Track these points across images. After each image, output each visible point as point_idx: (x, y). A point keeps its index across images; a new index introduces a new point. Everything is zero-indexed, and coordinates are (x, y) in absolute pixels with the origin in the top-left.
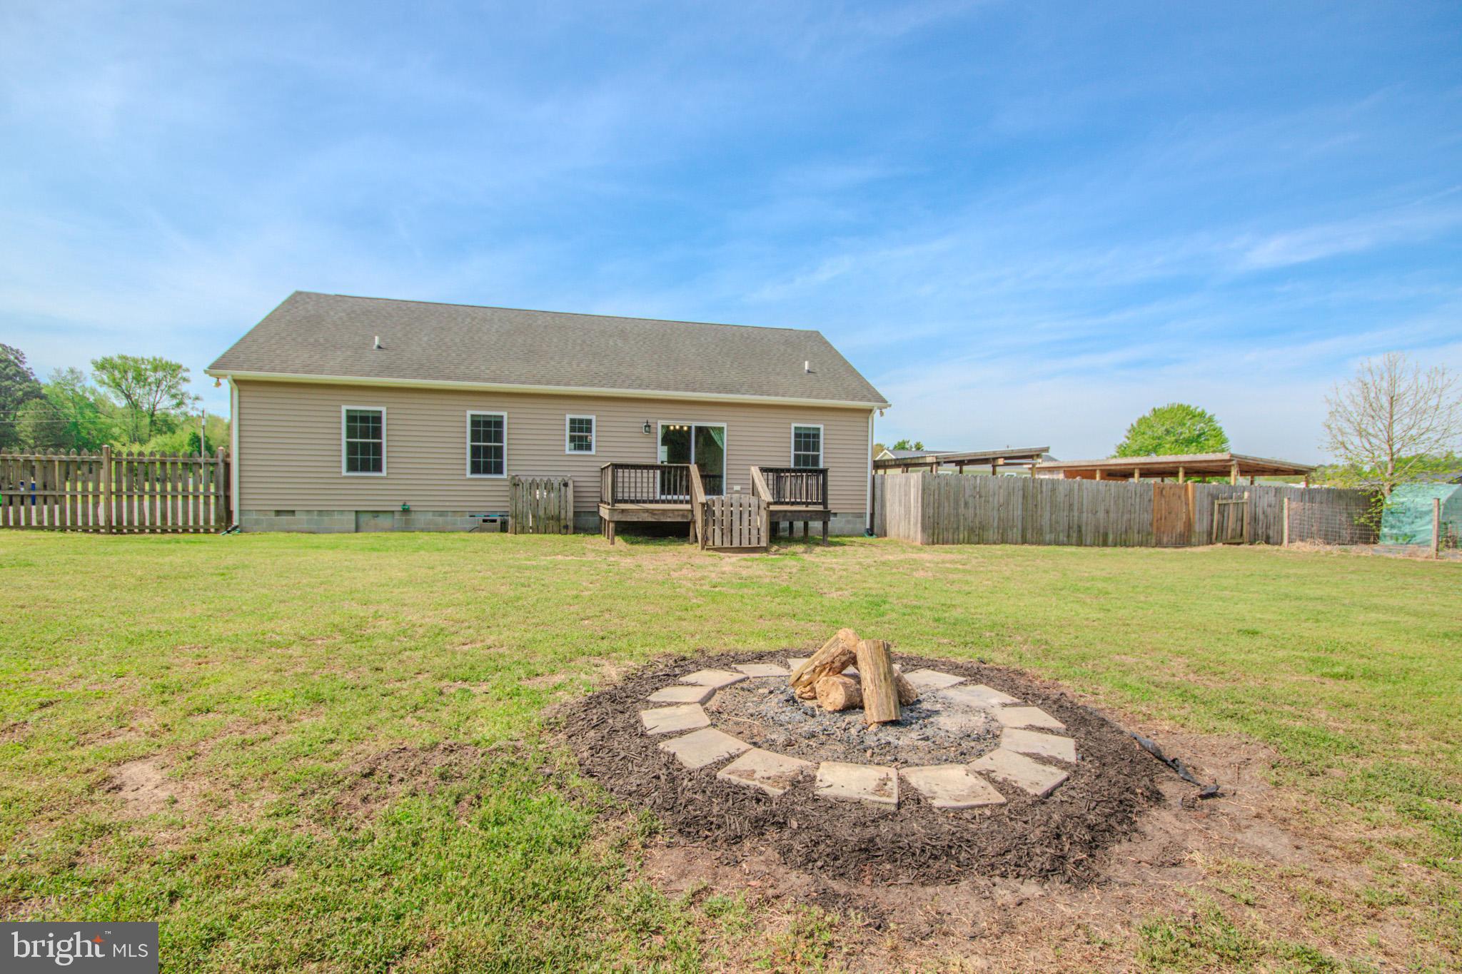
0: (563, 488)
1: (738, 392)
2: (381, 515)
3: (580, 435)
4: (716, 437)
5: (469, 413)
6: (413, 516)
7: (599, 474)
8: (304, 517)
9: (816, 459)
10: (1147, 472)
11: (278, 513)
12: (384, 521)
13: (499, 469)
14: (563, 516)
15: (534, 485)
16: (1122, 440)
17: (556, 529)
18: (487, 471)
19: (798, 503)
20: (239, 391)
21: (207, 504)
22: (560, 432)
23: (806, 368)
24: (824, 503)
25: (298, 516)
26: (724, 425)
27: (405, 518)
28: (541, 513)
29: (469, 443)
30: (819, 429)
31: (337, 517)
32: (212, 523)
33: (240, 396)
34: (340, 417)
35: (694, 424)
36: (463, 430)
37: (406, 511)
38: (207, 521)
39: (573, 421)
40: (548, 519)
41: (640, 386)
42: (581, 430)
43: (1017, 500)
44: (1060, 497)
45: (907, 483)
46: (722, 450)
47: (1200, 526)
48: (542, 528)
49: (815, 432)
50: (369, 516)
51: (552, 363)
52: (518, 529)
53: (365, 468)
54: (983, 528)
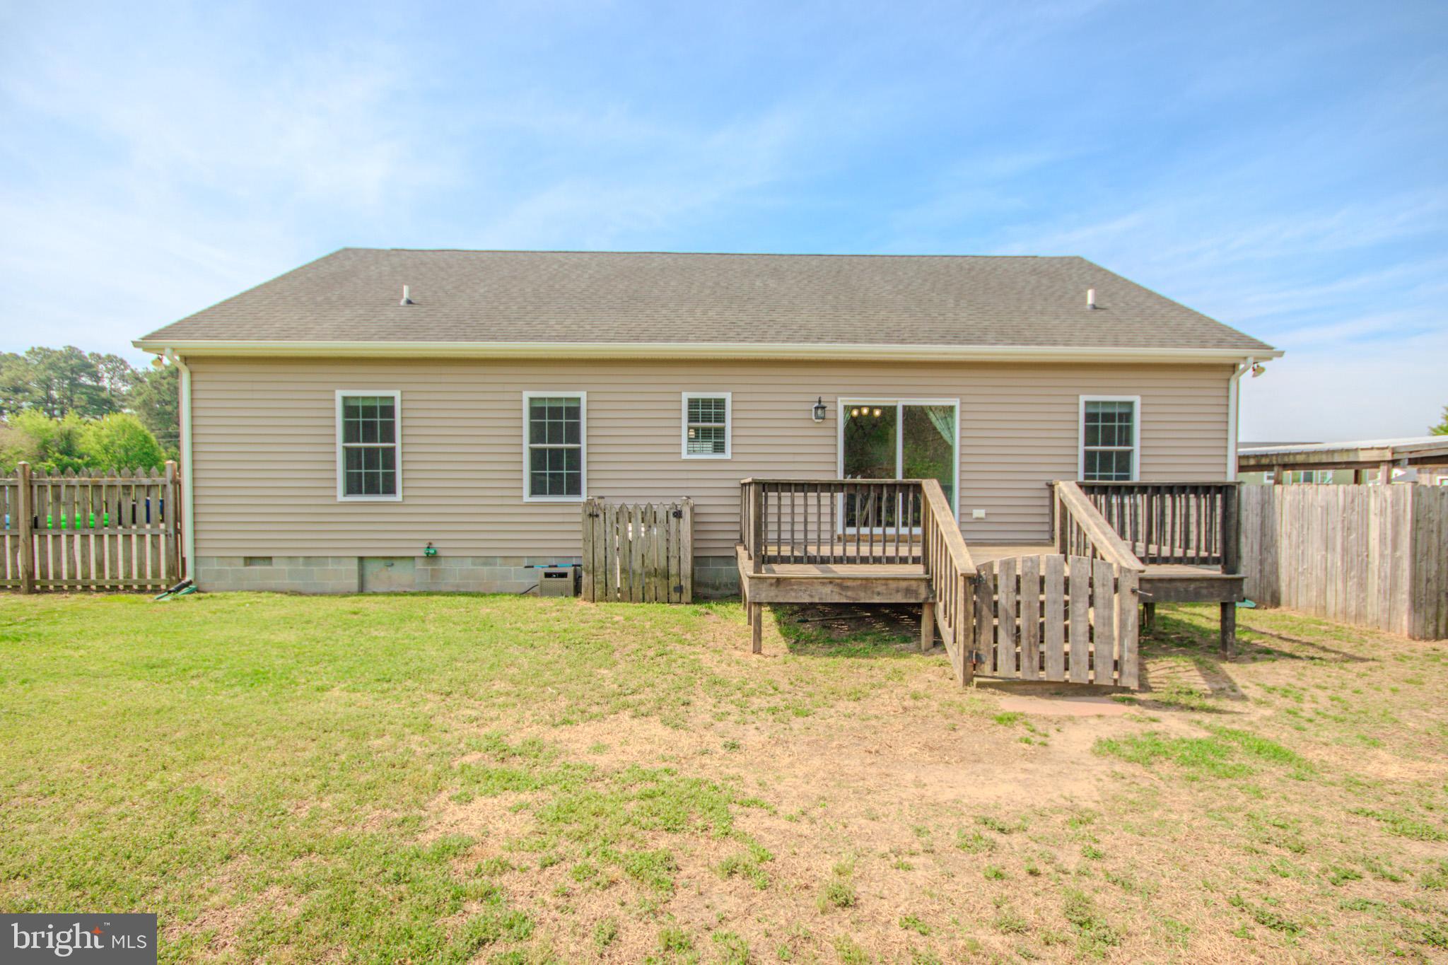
0: (673, 520)
1: (981, 341)
2: (397, 563)
3: (706, 426)
4: (939, 425)
5: (527, 395)
6: (443, 565)
7: (738, 493)
8: (283, 567)
9: (1125, 459)
11: (249, 560)
12: (400, 576)
13: (574, 488)
14: (673, 570)
15: (624, 515)
17: (662, 593)
18: (556, 490)
19: (1166, 560)
20: (192, 373)
21: (155, 546)
22: (673, 423)
23: (1090, 300)
24: (1229, 559)
25: (277, 566)
26: (955, 402)
27: (430, 571)
28: (637, 565)
29: (526, 446)
30: (1131, 404)
31: (331, 566)
32: (163, 576)
33: (192, 382)
34: (334, 409)
35: (901, 403)
36: (516, 423)
37: (432, 557)
38: (156, 574)
39: (693, 403)
40: (648, 574)
41: (806, 339)
42: (707, 418)
46: (949, 448)
48: (637, 591)
49: (1124, 410)
50: (382, 563)
51: (664, 312)
52: (598, 593)
53: (372, 489)
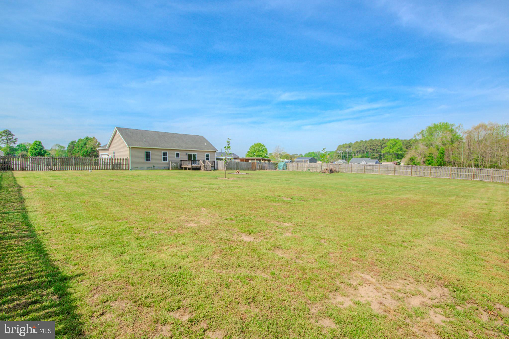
0: (178, 163)
1: (198, 149)
3: (177, 156)
5: (162, 152)
9: (209, 159)
10: (252, 160)
11: (136, 167)
12: (150, 168)
14: (178, 167)
16: (248, 150)
17: (177, 169)
18: (165, 160)
22: (175, 155)
23: (205, 144)
25: (139, 168)
26: (196, 154)
27: (153, 168)
29: (162, 156)
30: (209, 154)
31: (144, 168)
34: (144, 153)
35: (192, 154)
36: (161, 154)
37: (154, 167)
39: (176, 153)
41: (186, 148)
43: (236, 165)
44: (241, 164)
45: (222, 162)
46: (196, 157)
47: (257, 168)
48: (175, 169)
50: (148, 168)
53: (148, 160)
54: (232, 168)
